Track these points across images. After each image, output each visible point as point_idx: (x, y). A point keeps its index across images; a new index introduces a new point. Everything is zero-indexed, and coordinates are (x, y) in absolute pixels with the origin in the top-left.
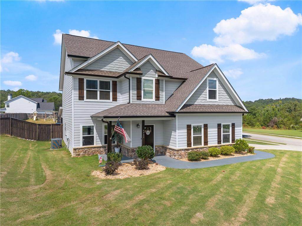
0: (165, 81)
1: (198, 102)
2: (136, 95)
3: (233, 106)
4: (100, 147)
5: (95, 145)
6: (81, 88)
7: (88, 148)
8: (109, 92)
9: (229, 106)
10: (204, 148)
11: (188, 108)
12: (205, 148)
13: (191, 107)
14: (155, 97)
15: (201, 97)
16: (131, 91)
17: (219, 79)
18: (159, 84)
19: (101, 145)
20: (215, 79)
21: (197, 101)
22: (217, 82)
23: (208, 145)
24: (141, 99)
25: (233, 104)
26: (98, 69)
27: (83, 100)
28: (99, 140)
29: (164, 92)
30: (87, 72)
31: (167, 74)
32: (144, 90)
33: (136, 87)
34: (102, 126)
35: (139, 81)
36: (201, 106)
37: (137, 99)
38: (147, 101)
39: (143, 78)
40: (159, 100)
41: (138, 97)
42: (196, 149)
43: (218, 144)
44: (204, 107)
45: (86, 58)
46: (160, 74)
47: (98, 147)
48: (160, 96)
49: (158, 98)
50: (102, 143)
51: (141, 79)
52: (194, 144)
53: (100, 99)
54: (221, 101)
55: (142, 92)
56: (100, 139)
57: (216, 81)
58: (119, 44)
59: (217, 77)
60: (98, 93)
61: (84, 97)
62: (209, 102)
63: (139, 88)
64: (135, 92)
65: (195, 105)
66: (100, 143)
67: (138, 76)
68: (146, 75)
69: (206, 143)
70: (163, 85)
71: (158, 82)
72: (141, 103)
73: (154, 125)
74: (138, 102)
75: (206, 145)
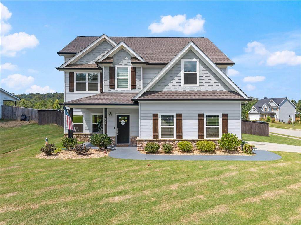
0: (143, 68)
1: (169, 88)
2: (109, 84)
3: (225, 92)
4: (88, 135)
5: (83, 133)
6: (71, 81)
7: (77, 135)
8: (97, 83)
9: (218, 92)
10: (175, 141)
11: (153, 95)
12: (177, 142)
13: (157, 94)
14: (131, 85)
15: (173, 82)
16: (103, 80)
17: (200, 60)
18: (135, 71)
19: (89, 133)
20: (194, 60)
21: (167, 87)
22: (198, 64)
23: (182, 138)
24: (114, 88)
25: (224, 90)
26: (86, 63)
27: (73, 91)
28: (87, 128)
29: (142, 80)
30: (76, 67)
31: (142, 61)
32: (118, 79)
33: (109, 77)
34: (90, 116)
35: (112, 70)
36: (172, 92)
37: (110, 88)
38: (121, 90)
39: (116, 67)
40: (135, 88)
41: (111, 86)
42: (164, 141)
43: (198, 138)
44: (176, 93)
45: (74, 54)
46: (135, 61)
47: (86, 135)
48: (137, 84)
49: (134, 86)
50: (90, 132)
51: (114, 67)
52: (162, 136)
53: (89, 90)
54: (202, 87)
55: (116, 81)
56: (89, 127)
57: (196, 62)
58: (105, 36)
59: (197, 57)
60: (87, 85)
61: (74, 89)
62: (184, 88)
63: (112, 77)
64: (108, 81)
65: (163, 92)
66: (88, 131)
67: (111, 65)
68: (120, 63)
69: (180, 135)
70: (140, 72)
71: (134, 70)
72: (115, 92)
73: (130, 114)
74: (112, 91)
75: (180, 138)
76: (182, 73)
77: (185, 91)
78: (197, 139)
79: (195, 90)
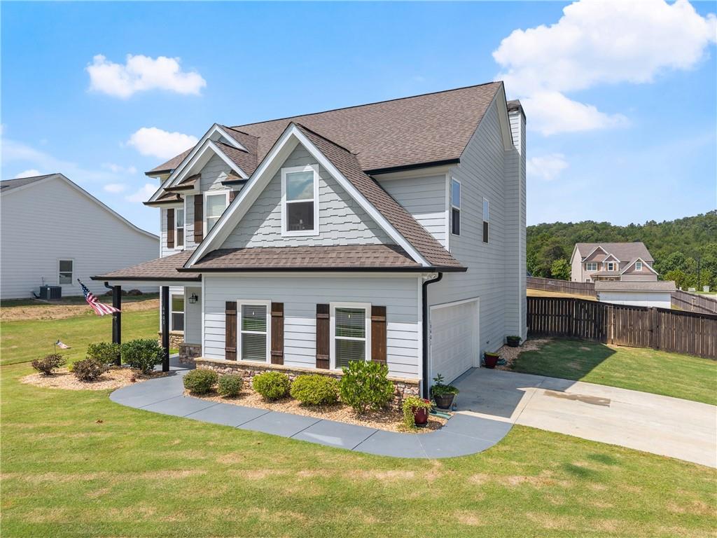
1: (256, 241)
2: (193, 233)
3: (379, 247)
6: (170, 227)
11: (224, 257)
12: (270, 371)
15: (266, 227)
17: (321, 166)
20: (308, 168)
21: (254, 238)
22: (316, 177)
23: (282, 364)
25: (377, 241)
27: (173, 246)
31: (245, 176)
32: (208, 221)
33: (193, 217)
35: (199, 200)
37: (196, 241)
39: (206, 194)
41: (196, 237)
42: (244, 367)
43: (317, 367)
46: (232, 179)
51: (202, 195)
52: (244, 354)
54: (326, 235)
55: (205, 225)
57: (312, 173)
59: (315, 162)
62: (288, 239)
63: (198, 218)
64: (192, 227)
65: (245, 251)
67: (197, 192)
68: (213, 186)
69: (278, 358)
75: (277, 362)
76: (284, 202)
77: (289, 247)
78: (313, 368)
79: (311, 243)
